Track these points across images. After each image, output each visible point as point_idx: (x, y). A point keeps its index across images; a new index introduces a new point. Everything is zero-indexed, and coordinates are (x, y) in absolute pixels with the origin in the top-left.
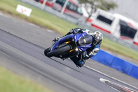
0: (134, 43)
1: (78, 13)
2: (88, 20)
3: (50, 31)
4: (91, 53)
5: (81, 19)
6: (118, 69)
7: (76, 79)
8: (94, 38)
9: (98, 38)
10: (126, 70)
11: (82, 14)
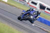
0: (45, 11)
1: (24, 1)
2: (28, 3)
3: (14, 7)
4: (37, 18)
5: (25, 3)
6: (39, 21)
7: (24, 25)
8: (38, 12)
9: (39, 12)
10: (42, 21)
11: (26, 1)
